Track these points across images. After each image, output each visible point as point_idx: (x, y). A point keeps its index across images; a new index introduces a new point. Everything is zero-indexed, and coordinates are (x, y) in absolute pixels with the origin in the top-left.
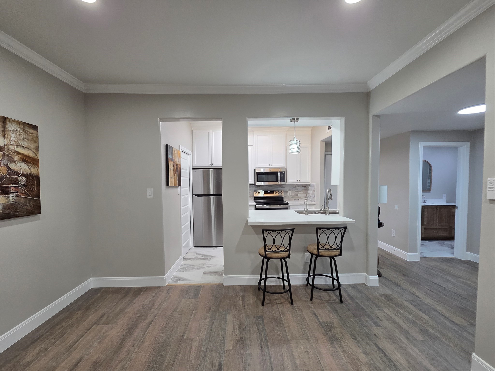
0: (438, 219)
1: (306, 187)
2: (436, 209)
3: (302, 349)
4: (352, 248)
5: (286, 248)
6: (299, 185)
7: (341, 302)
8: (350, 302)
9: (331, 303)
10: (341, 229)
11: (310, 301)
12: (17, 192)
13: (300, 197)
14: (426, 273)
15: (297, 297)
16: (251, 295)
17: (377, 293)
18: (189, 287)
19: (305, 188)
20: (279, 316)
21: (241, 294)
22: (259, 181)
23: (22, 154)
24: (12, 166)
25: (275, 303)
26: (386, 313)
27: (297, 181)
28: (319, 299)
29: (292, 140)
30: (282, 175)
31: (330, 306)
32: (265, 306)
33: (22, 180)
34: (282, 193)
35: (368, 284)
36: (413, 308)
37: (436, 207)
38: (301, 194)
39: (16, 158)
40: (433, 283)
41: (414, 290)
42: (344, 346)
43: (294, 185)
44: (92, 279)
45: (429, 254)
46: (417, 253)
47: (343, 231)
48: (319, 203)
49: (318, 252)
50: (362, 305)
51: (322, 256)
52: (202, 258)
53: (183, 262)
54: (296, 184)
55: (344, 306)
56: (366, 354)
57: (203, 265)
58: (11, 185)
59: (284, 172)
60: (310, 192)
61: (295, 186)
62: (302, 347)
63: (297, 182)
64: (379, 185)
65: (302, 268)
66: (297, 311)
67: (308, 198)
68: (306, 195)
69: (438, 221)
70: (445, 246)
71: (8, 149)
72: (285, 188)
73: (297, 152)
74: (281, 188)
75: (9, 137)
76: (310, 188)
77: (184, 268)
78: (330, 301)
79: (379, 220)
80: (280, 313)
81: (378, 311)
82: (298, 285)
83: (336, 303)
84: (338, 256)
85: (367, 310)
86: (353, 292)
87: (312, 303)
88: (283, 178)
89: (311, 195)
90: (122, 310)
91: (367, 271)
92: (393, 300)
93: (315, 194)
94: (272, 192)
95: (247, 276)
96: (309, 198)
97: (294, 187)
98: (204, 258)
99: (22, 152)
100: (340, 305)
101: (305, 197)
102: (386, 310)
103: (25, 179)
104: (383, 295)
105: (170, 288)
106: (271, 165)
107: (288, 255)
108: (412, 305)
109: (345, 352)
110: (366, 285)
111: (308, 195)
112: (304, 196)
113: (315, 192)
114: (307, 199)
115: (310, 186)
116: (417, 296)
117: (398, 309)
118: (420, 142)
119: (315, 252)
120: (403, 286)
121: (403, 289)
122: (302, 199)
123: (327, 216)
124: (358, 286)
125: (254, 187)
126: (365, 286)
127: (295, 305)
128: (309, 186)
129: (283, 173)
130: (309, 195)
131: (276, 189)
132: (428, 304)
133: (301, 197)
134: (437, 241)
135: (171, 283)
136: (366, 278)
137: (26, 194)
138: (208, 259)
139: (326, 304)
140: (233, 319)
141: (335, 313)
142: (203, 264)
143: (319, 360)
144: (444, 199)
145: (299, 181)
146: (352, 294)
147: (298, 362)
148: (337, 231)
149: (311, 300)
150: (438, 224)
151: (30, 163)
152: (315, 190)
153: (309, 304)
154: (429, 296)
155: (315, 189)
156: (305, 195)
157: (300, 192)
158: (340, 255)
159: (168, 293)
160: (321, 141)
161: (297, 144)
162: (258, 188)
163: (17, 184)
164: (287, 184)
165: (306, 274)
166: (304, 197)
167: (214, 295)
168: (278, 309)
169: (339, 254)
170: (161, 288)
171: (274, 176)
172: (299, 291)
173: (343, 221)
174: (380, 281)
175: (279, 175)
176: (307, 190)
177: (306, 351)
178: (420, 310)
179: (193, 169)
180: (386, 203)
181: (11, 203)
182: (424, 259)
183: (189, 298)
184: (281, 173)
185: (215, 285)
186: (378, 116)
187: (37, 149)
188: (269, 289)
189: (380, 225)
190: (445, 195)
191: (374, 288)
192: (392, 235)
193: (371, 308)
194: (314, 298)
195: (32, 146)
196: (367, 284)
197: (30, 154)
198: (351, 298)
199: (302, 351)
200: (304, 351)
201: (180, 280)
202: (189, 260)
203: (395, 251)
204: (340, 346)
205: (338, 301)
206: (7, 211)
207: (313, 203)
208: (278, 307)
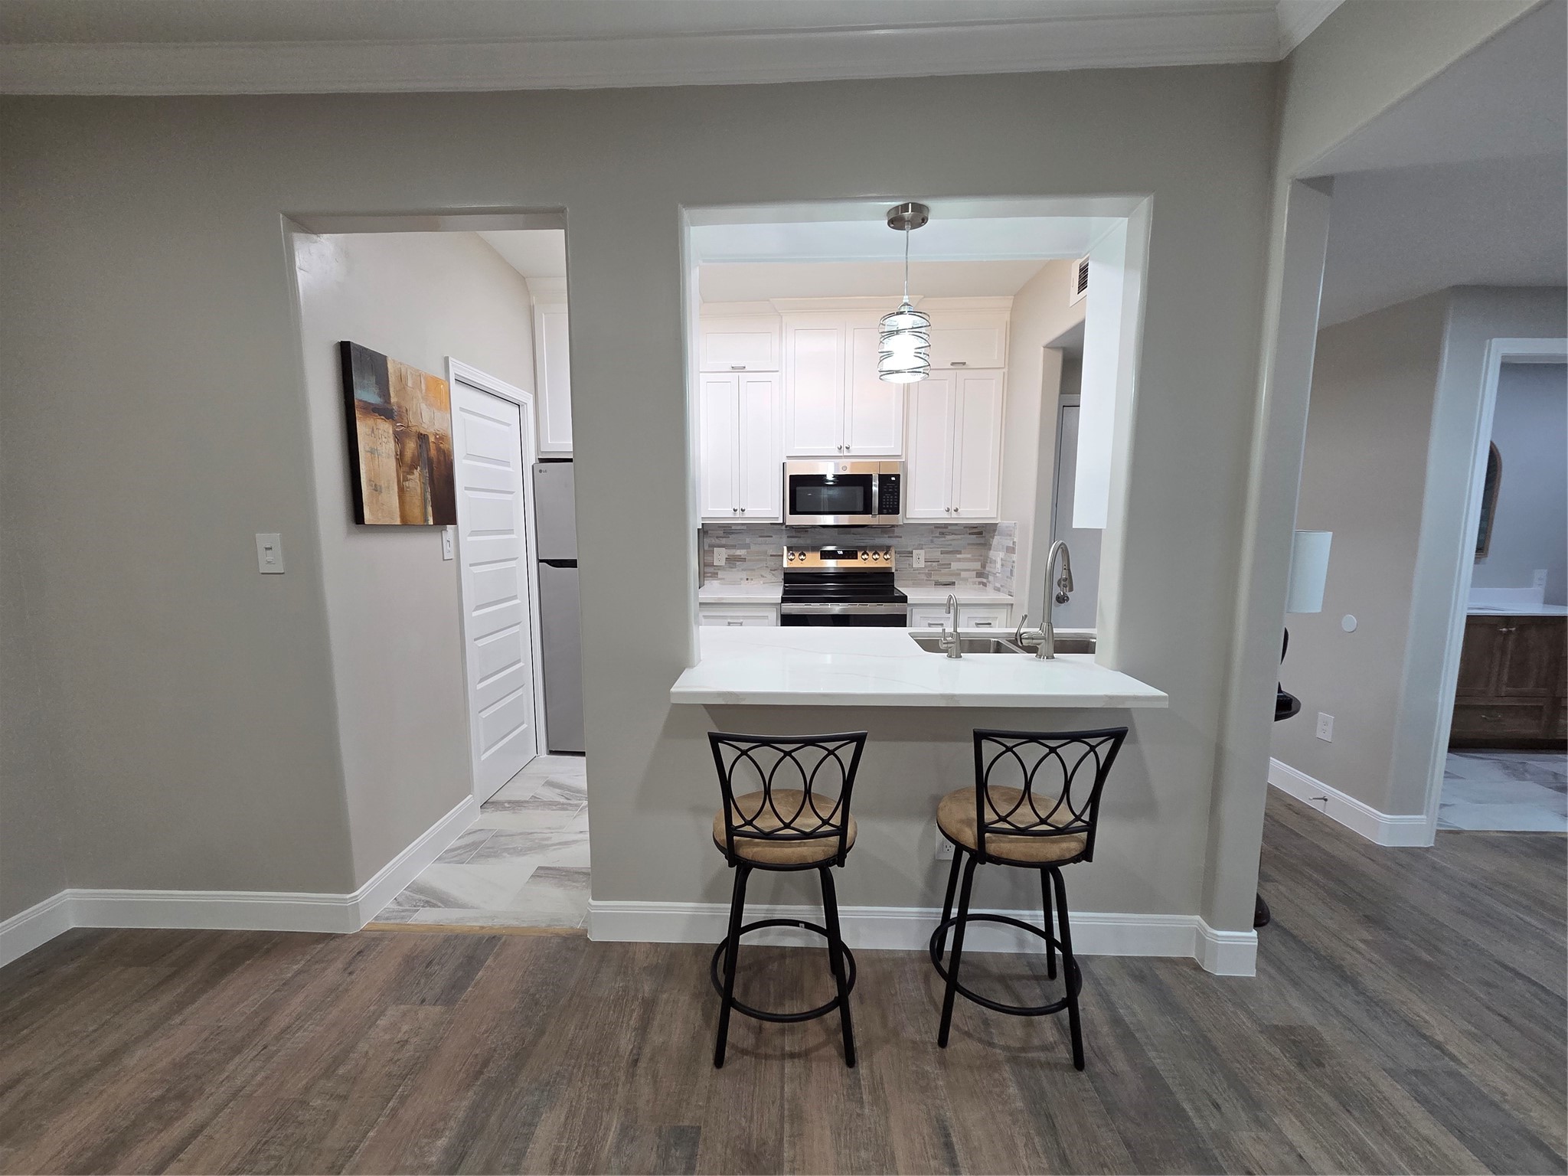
0: (1506, 670)
1: (981, 534)
2: (1504, 629)
4: (1144, 808)
5: (825, 822)
6: (956, 527)
7: (1079, 1063)
8: (1121, 1064)
9: (1031, 1064)
10: (1093, 741)
11: (932, 1048)
13: (960, 574)
14: (1463, 913)
15: (884, 1018)
16: (684, 999)
17: (1251, 1015)
18: (447, 940)
19: (982, 541)
20: (772, 1137)
21: (647, 988)
22: (798, 510)
25: (778, 1053)
26: (1292, 1148)
27: (948, 511)
28: (980, 1040)
29: (892, 315)
30: (888, 489)
31: (1022, 1085)
32: (728, 1068)
34: (888, 556)
35: (1206, 962)
36: (1425, 1125)
37: (1508, 620)
38: (963, 563)
40: (1506, 967)
41: (1419, 1008)
43: (937, 526)
44: (68, 894)
45: (1469, 820)
46: (1421, 814)
47: (1103, 750)
48: (1025, 597)
49: (981, 840)
50: (1174, 1089)
51: (997, 860)
52: (559, 803)
53: (478, 819)
54: (946, 526)
55: (1089, 1085)
57: (550, 835)
59: (898, 477)
60: (997, 555)
61: (942, 530)
63: (946, 515)
64: (1294, 530)
65: (919, 881)
66: (862, 1107)
67: (988, 578)
68: (984, 566)
69: (1505, 678)
70: (1529, 777)
72: (901, 537)
73: (914, 371)
74: (885, 541)
76: (996, 541)
77: (474, 843)
78: (1030, 1055)
79: (1280, 691)
80: (782, 1117)
81: (1251, 1130)
82: (901, 954)
83: (1056, 1065)
84: (1076, 859)
85: (1197, 1122)
86: (1136, 1007)
87: (943, 1063)
88: (894, 498)
89: (999, 565)
90: (113, 1056)
91: (1207, 907)
92: (1324, 1066)
93: (1013, 562)
94: (851, 554)
95: (686, 908)
96: (991, 578)
97: (938, 535)
98: (563, 804)
100: (1069, 1077)
101: (980, 575)
102: (1291, 1129)
104: (1276, 1027)
105: (369, 943)
106: (847, 448)
107: (837, 849)
108: (1423, 1100)
110: (1197, 968)
111: (988, 565)
112: (973, 570)
113: (1015, 557)
114: (985, 580)
115: (996, 533)
116: (1439, 1046)
117: (1348, 1125)
118: (1491, 339)
119: (969, 837)
120: (1369, 982)
121: (1373, 1003)
122: (965, 580)
123: (1044, 665)
124: (1163, 974)
125: (784, 532)
126: (1191, 972)
127: (863, 1069)
128: (995, 531)
129: (893, 479)
130: (992, 565)
131: (869, 542)
132: (1497, 1098)
133: (962, 573)
134: (1496, 756)
135: (387, 919)
136: (1201, 939)
138: (577, 806)
139: (1007, 1072)
140: (560, 1140)
141: (1039, 1134)
142: (550, 828)
144: (1538, 589)
145: (956, 510)
146: (1134, 1014)
148: (1078, 749)
149: (943, 1041)
150: (1504, 688)
152: (1014, 549)
153: (928, 1068)
154: (1496, 1047)
155: (1014, 542)
156: (977, 565)
157: (958, 556)
158: (1086, 854)
159: (350, 970)
160: (1044, 347)
161: (915, 331)
162: (800, 537)
164: (906, 522)
165: (938, 907)
166: (975, 573)
167: (532, 991)
168: (783, 1088)
169: (1077, 853)
170: (333, 944)
171: (859, 491)
172: (897, 986)
173: (1111, 698)
174: (1262, 949)
175: (875, 489)
176: (986, 545)
178: (1461, 1135)
179: (542, 461)
180: (1319, 611)
182: (1449, 837)
183: (423, 1001)
184: (883, 479)
185: (558, 935)
186: (1321, 184)
188: (770, 967)
189: (1285, 707)
190: (1540, 575)
191: (1235, 988)
192: (1320, 735)
193: (1217, 1107)
194: (957, 1028)
196: (1203, 961)
198: (1126, 1036)
201: (428, 904)
202: (505, 809)
203: (1326, 800)
205: (1064, 1054)
207: (1004, 597)
208: (783, 1075)
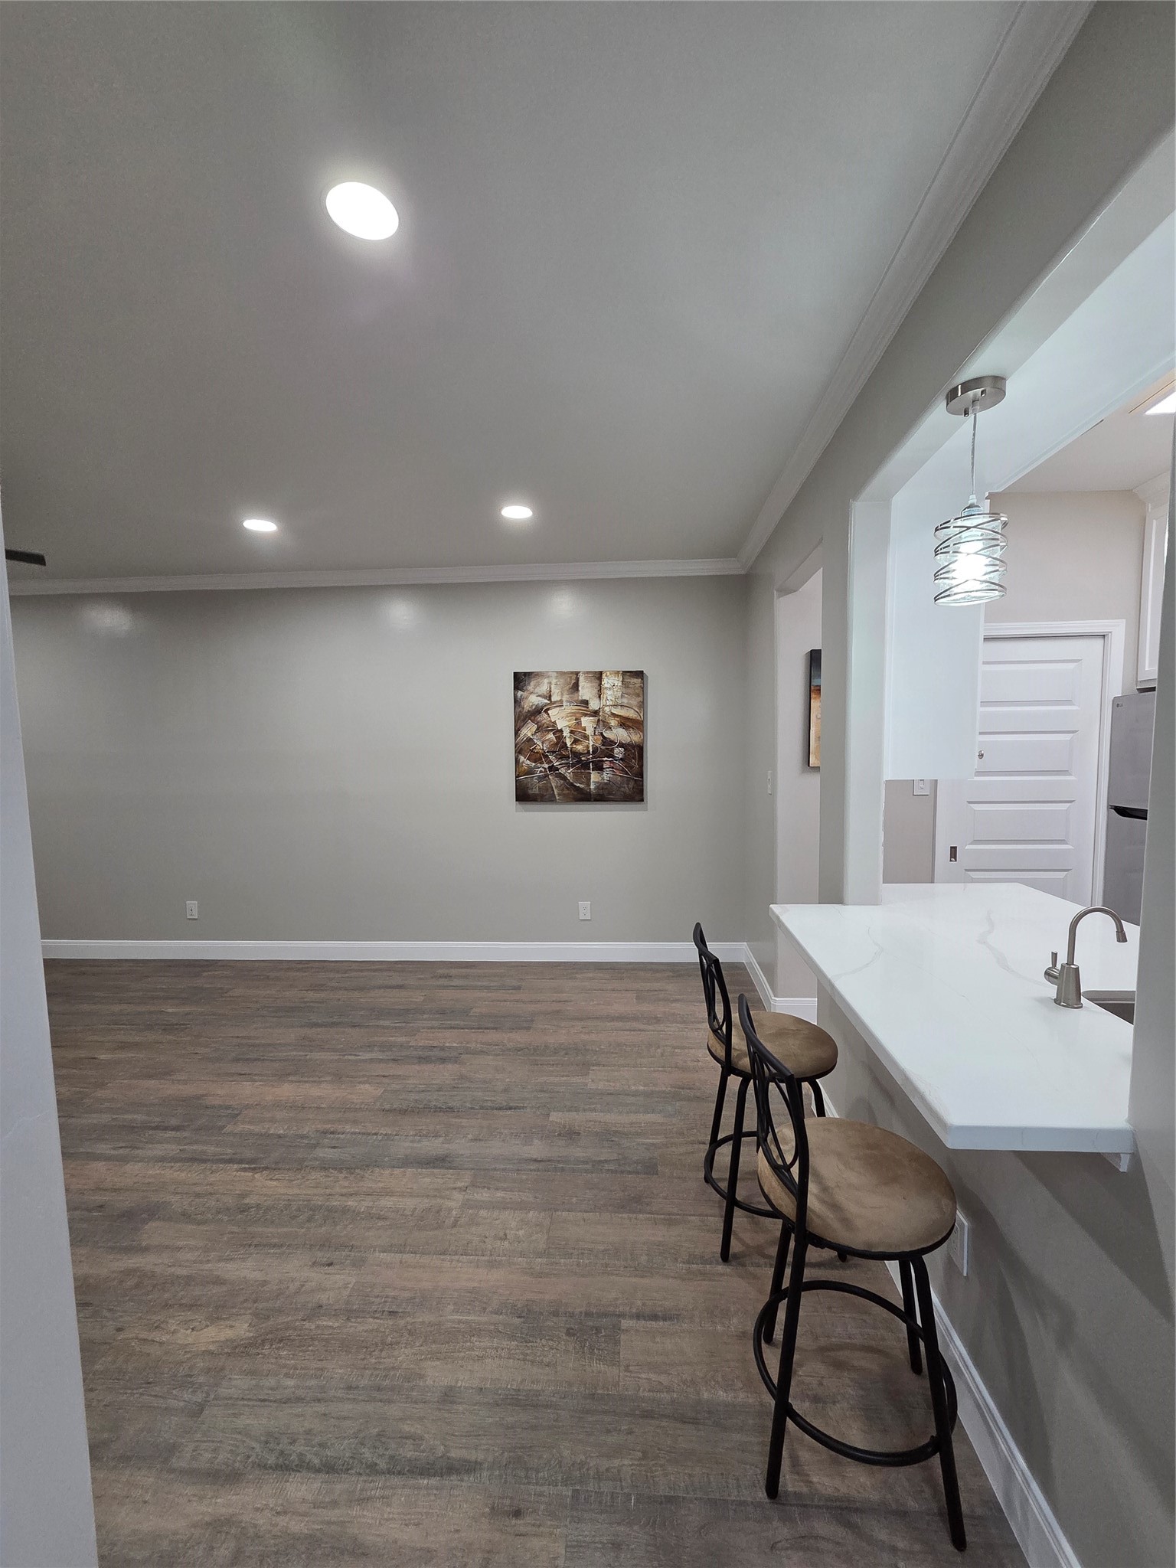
3: (518, 1230)
12: (613, 768)
23: (620, 716)
24: (607, 734)
33: (618, 752)
39: (613, 722)
42: (495, 1343)
56: (449, 1396)
58: (606, 759)
62: (521, 1233)
71: (604, 712)
75: (605, 696)
99: (620, 714)
103: (622, 750)
109: (476, 1331)
137: (623, 771)
143: (472, 1255)
147: (483, 1213)
151: (630, 727)
163: (613, 757)
177: (508, 1237)
181: (605, 781)
187: (642, 705)
195: (634, 702)
197: (631, 714)
199: (512, 1229)
200: (508, 1232)
204: (501, 1328)
206: (601, 792)
